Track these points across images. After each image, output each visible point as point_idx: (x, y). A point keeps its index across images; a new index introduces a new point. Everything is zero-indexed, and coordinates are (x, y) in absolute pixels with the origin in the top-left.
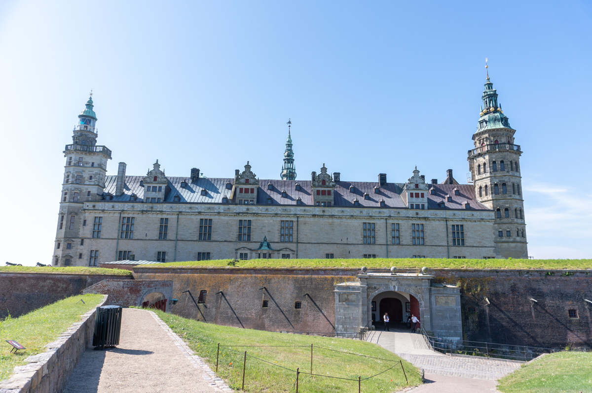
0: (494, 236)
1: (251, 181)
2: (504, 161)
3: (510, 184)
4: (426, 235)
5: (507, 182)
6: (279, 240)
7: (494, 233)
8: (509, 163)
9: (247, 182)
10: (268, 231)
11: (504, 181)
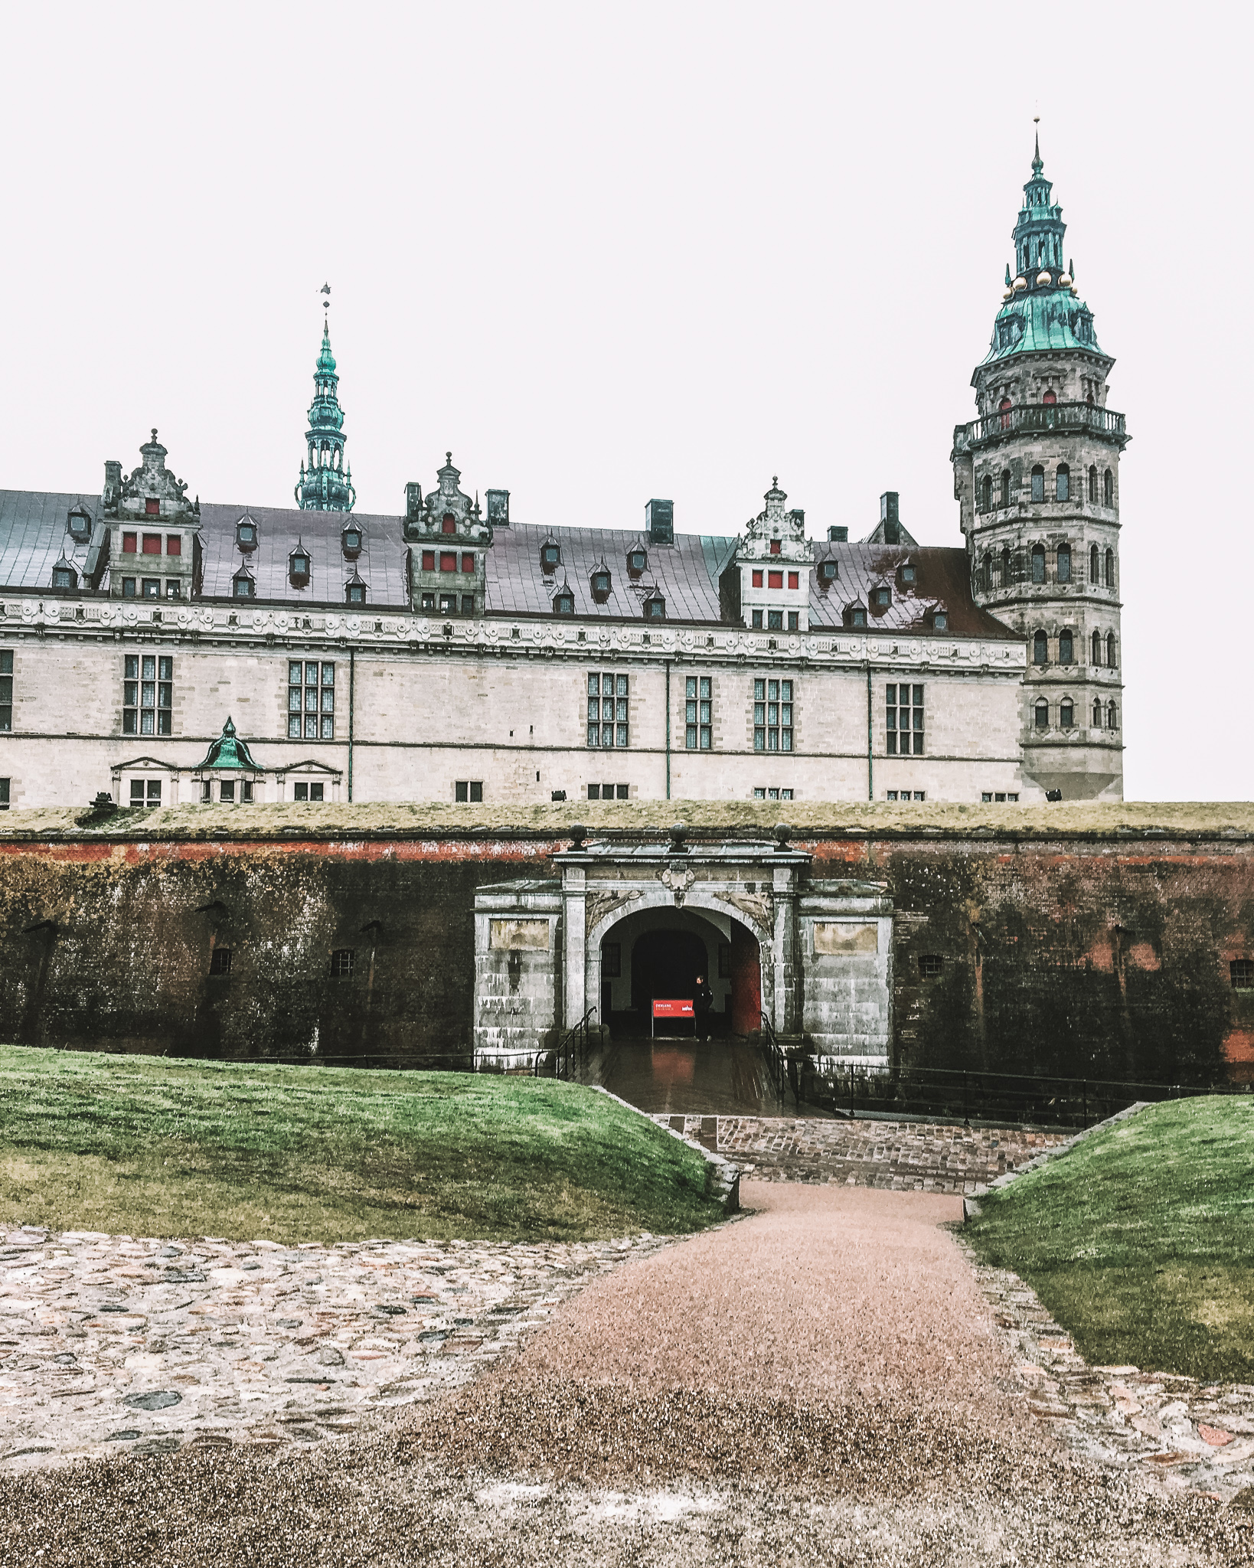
0: (1021, 725)
1: (170, 506)
2: (1072, 466)
3: (1083, 547)
4: (801, 717)
5: (1074, 540)
6: (283, 731)
7: (1020, 714)
8: (1085, 474)
9: (152, 511)
10: (240, 700)
11: (1066, 535)
